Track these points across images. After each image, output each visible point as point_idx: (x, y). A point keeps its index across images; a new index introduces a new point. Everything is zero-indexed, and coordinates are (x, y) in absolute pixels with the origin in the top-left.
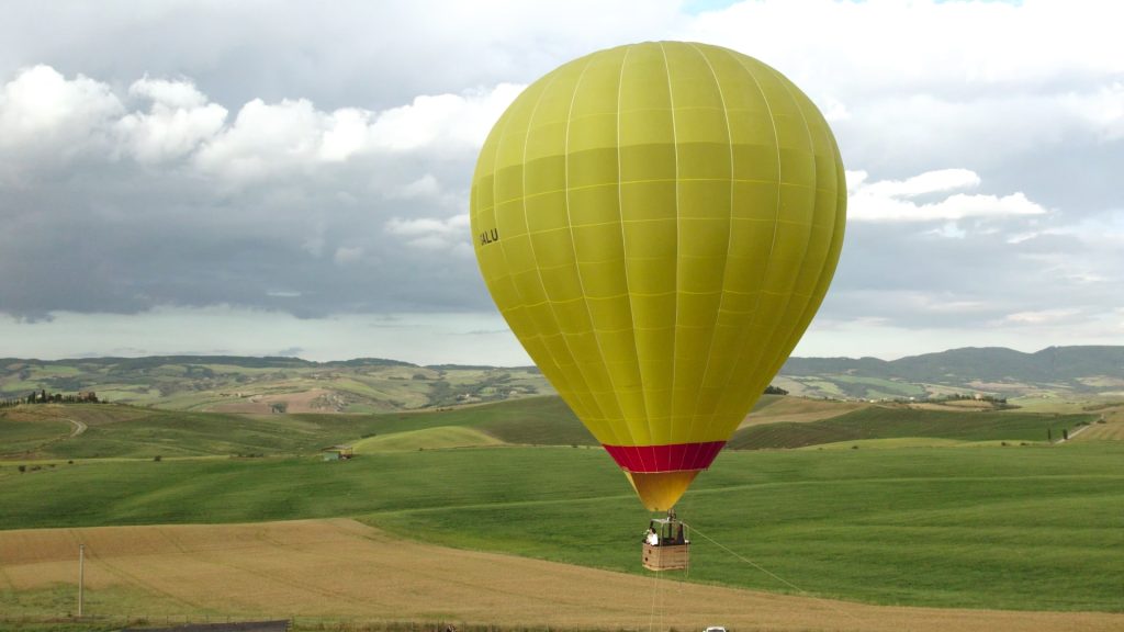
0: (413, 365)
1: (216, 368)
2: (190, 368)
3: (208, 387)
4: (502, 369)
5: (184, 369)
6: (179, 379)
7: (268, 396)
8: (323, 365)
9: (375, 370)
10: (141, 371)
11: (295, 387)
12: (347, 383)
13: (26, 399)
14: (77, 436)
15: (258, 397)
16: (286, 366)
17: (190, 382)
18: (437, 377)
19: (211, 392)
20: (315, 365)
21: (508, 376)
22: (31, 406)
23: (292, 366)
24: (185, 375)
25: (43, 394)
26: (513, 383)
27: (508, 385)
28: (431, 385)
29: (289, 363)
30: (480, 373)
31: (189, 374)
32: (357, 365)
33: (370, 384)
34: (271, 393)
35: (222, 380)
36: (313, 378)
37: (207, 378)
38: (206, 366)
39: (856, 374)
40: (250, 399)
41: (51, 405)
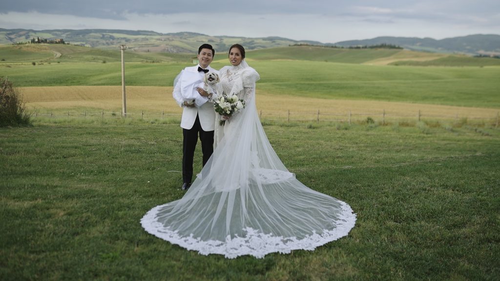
0: (207, 36)
1: (116, 35)
2: (103, 35)
3: (112, 43)
4: (249, 38)
5: (101, 36)
6: (98, 40)
7: (140, 48)
8: (165, 35)
9: (190, 37)
10: (81, 36)
11: (153, 44)
12: (177, 43)
13: (30, 42)
14: (57, 58)
15: (136, 48)
16: (147, 35)
17: (104, 42)
18: (219, 41)
19: (114, 46)
20: (161, 34)
21: (253, 41)
22: (33, 45)
23: (151, 35)
24: (101, 38)
25: (38, 39)
26: (255, 45)
27: (253, 46)
28: (216, 45)
29: (150, 33)
30: (240, 40)
31: (103, 37)
32: (181, 35)
33: (188, 44)
34: (142, 47)
35: (119, 41)
36: (161, 40)
37: (111, 40)
38: (111, 34)
39: (421, 45)
40: (133, 49)
41: (42, 44)
